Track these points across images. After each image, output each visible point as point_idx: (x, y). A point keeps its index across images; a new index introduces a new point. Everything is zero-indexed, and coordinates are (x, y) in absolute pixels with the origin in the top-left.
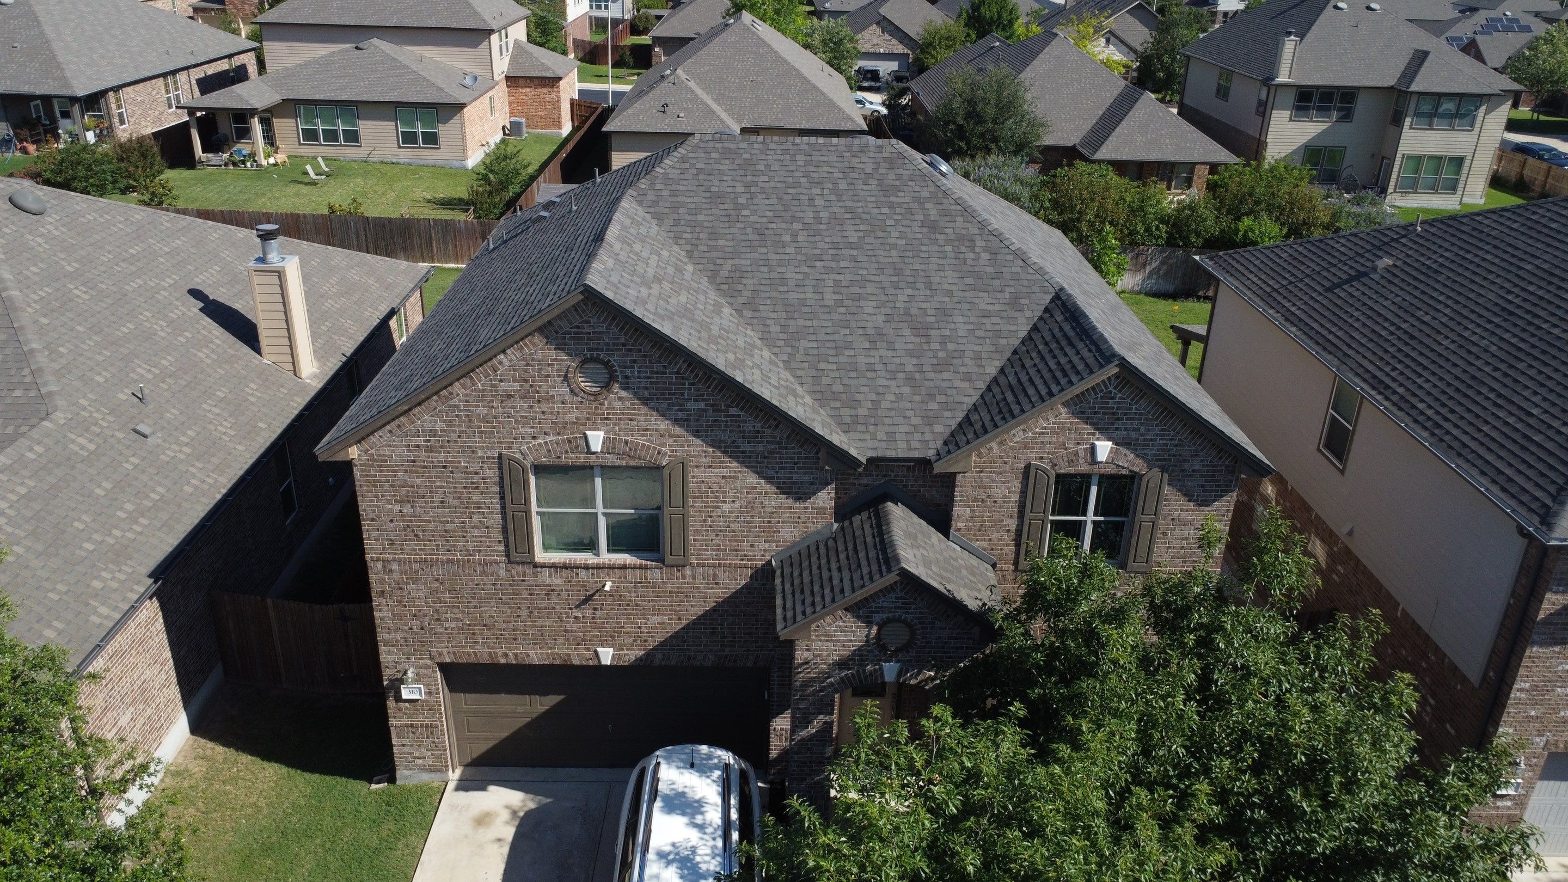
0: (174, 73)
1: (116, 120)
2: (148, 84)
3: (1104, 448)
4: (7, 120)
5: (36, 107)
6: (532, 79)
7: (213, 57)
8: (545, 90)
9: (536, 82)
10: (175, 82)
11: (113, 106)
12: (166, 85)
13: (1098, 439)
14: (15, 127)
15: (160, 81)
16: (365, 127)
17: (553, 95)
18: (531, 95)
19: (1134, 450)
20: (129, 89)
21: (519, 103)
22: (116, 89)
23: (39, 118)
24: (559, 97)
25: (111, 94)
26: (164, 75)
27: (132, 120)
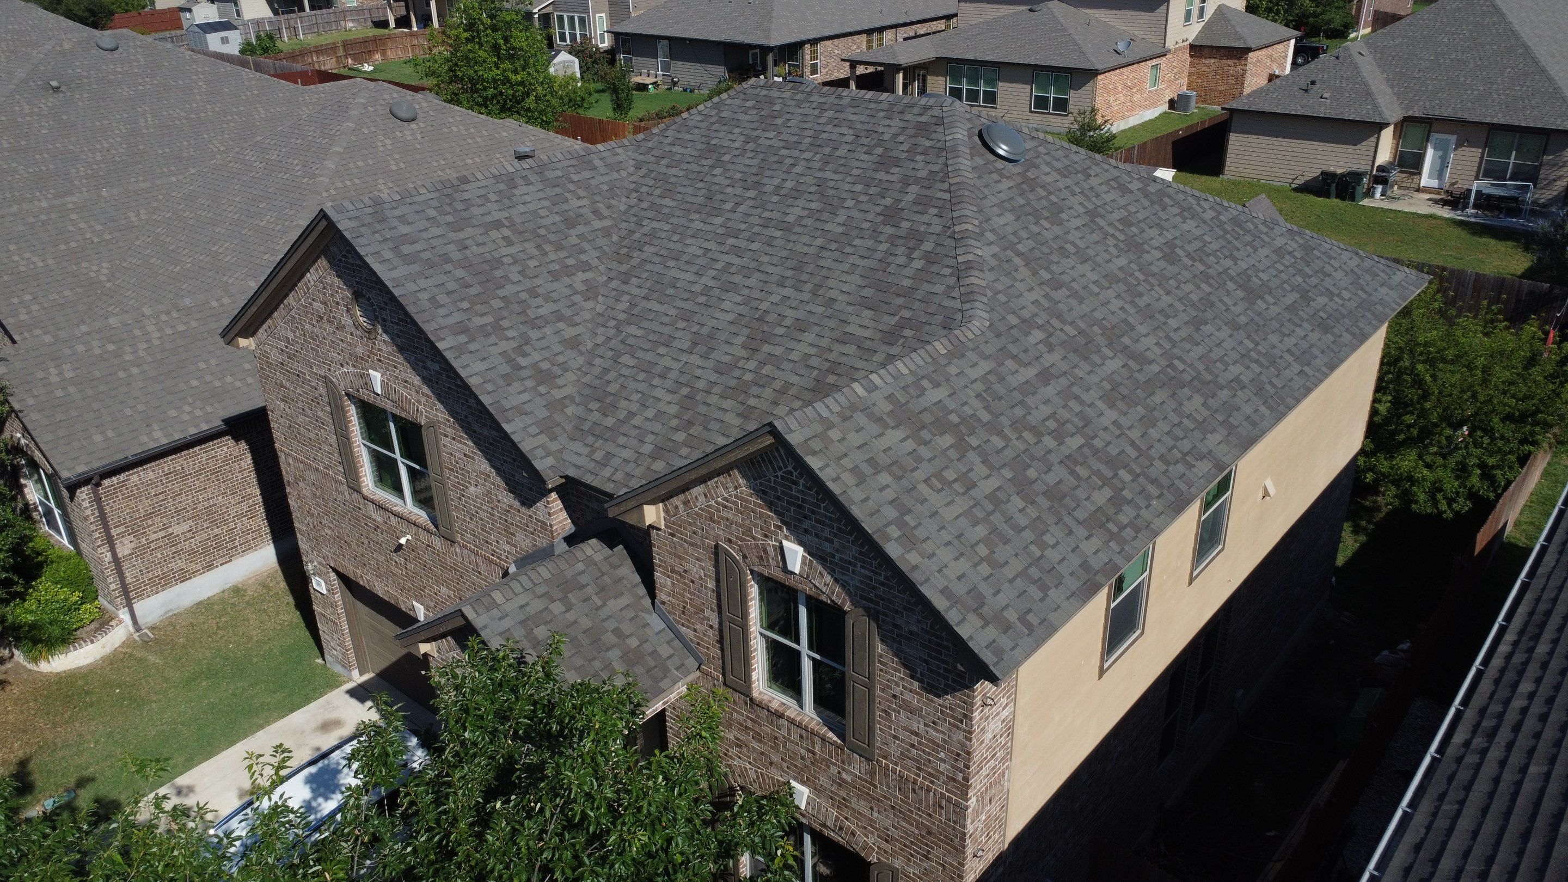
0: (881, 30)
1: (807, 70)
2: (849, 39)
3: (796, 555)
4: (725, 65)
5: (755, 55)
6: (1218, 48)
7: (927, 16)
8: (1230, 62)
9: (1223, 52)
10: (881, 40)
11: (808, 57)
12: (869, 42)
13: (787, 538)
14: (730, 71)
15: (864, 38)
16: (1005, 90)
17: (1239, 68)
18: (1214, 67)
19: (832, 572)
20: (828, 43)
21: (1199, 75)
22: (815, 42)
23: (755, 64)
24: (1244, 71)
25: (807, 46)
26: (869, 32)
27: (825, 71)
